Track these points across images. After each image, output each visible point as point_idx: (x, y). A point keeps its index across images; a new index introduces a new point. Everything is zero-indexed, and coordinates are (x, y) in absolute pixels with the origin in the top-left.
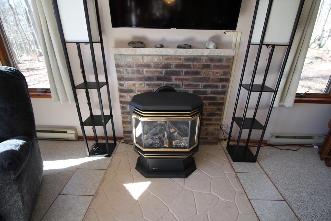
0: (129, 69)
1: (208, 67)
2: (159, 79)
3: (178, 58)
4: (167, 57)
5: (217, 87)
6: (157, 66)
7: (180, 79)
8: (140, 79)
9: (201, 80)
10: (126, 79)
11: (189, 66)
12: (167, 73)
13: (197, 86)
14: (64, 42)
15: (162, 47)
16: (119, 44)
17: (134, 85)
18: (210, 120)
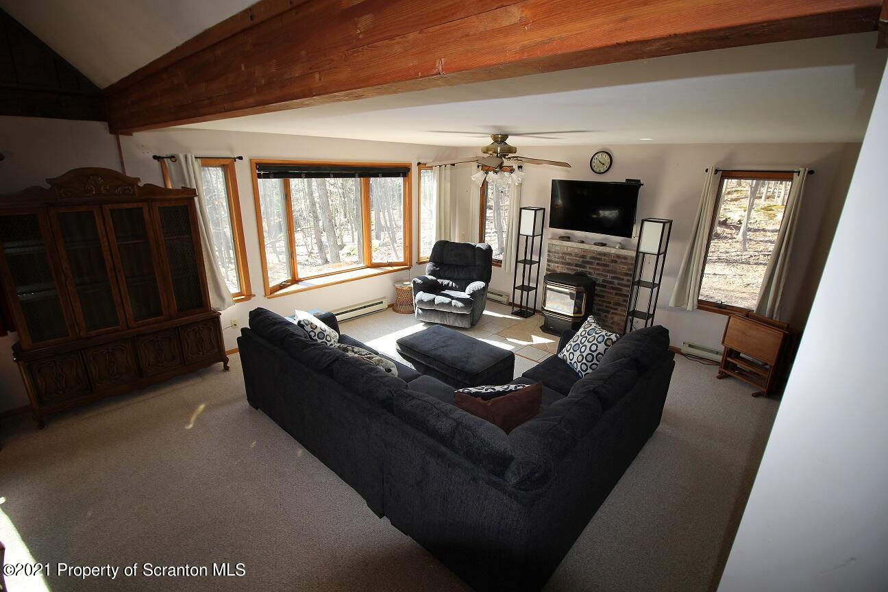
0: (557, 255)
1: (616, 262)
2: (577, 265)
3: (593, 252)
4: (585, 251)
5: (623, 280)
6: (576, 255)
7: (592, 268)
8: (563, 263)
9: (609, 272)
10: (553, 262)
11: (600, 259)
12: (583, 262)
13: (605, 276)
14: (519, 234)
15: (582, 242)
17: (558, 267)
18: (616, 309)
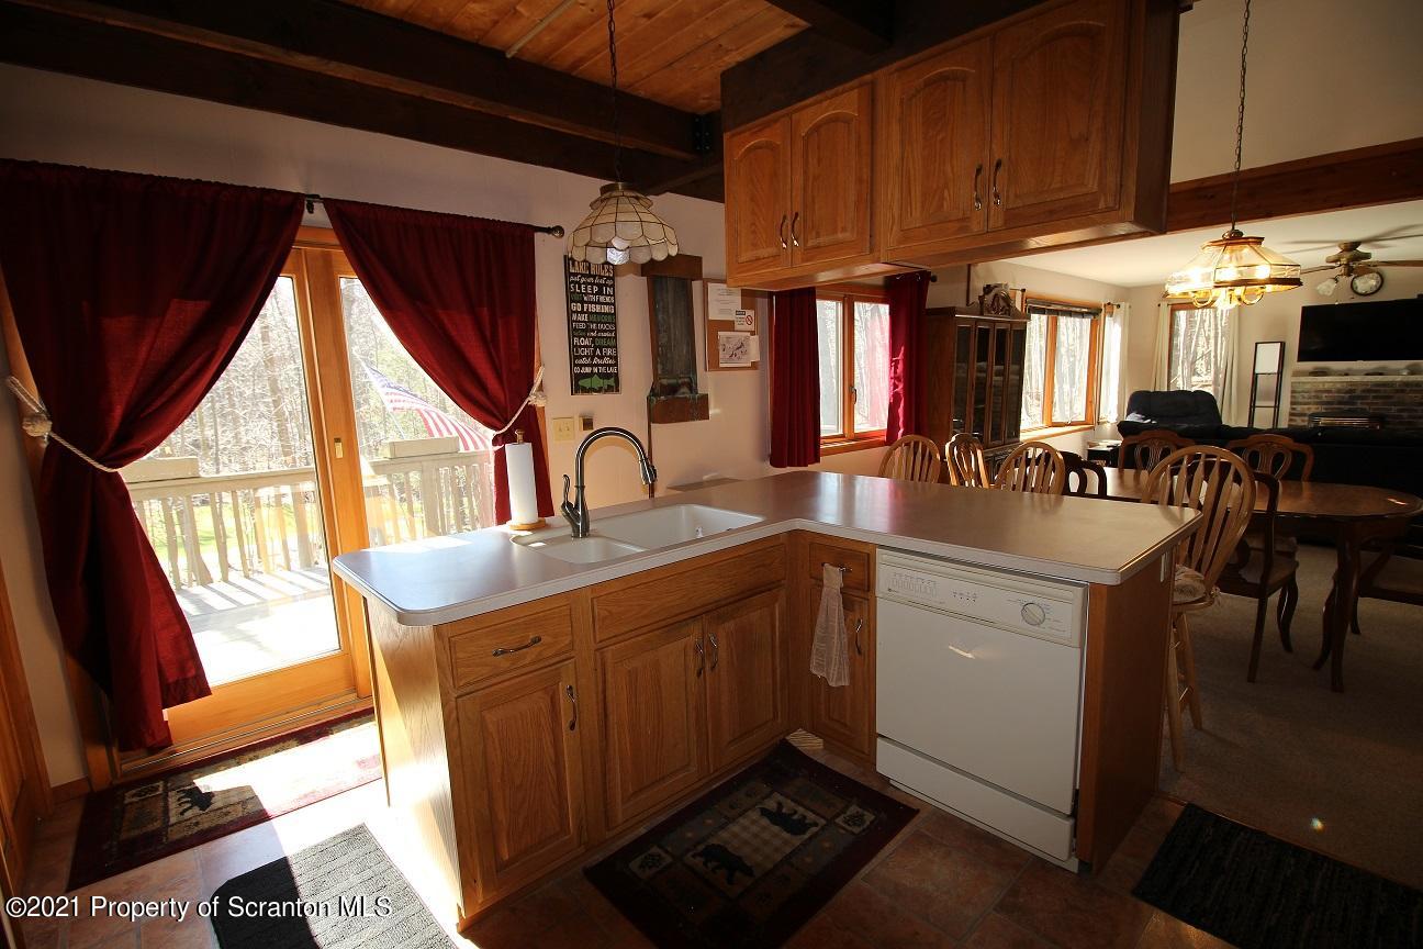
0: (1306, 395)
1: (1402, 391)
2: (1340, 403)
3: (1366, 384)
4: (1352, 384)
6: (1339, 391)
7: (1366, 403)
8: (1317, 403)
9: (1394, 404)
10: (1301, 404)
11: (1378, 391)
12: (1351, 398)
13: (1389, 410)
14: (1254, 374)
15: (1346, 373)
16: (1297, 374)
17: (1309, 409)
